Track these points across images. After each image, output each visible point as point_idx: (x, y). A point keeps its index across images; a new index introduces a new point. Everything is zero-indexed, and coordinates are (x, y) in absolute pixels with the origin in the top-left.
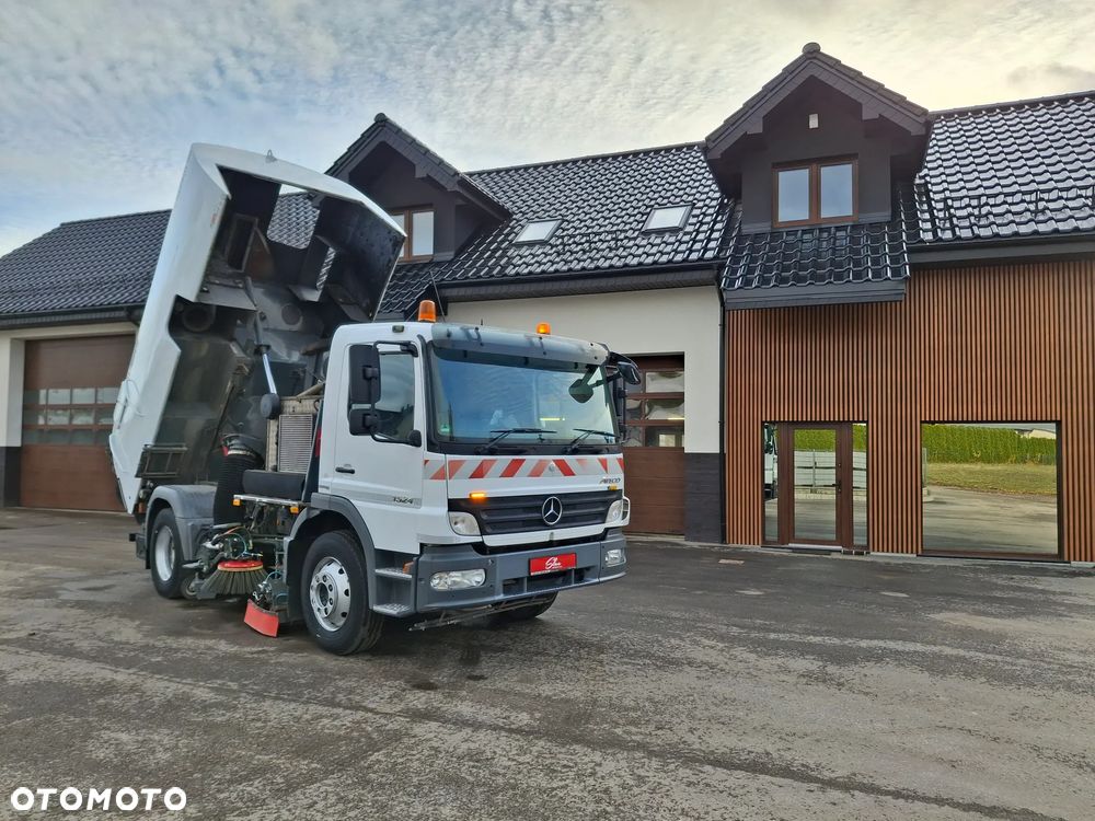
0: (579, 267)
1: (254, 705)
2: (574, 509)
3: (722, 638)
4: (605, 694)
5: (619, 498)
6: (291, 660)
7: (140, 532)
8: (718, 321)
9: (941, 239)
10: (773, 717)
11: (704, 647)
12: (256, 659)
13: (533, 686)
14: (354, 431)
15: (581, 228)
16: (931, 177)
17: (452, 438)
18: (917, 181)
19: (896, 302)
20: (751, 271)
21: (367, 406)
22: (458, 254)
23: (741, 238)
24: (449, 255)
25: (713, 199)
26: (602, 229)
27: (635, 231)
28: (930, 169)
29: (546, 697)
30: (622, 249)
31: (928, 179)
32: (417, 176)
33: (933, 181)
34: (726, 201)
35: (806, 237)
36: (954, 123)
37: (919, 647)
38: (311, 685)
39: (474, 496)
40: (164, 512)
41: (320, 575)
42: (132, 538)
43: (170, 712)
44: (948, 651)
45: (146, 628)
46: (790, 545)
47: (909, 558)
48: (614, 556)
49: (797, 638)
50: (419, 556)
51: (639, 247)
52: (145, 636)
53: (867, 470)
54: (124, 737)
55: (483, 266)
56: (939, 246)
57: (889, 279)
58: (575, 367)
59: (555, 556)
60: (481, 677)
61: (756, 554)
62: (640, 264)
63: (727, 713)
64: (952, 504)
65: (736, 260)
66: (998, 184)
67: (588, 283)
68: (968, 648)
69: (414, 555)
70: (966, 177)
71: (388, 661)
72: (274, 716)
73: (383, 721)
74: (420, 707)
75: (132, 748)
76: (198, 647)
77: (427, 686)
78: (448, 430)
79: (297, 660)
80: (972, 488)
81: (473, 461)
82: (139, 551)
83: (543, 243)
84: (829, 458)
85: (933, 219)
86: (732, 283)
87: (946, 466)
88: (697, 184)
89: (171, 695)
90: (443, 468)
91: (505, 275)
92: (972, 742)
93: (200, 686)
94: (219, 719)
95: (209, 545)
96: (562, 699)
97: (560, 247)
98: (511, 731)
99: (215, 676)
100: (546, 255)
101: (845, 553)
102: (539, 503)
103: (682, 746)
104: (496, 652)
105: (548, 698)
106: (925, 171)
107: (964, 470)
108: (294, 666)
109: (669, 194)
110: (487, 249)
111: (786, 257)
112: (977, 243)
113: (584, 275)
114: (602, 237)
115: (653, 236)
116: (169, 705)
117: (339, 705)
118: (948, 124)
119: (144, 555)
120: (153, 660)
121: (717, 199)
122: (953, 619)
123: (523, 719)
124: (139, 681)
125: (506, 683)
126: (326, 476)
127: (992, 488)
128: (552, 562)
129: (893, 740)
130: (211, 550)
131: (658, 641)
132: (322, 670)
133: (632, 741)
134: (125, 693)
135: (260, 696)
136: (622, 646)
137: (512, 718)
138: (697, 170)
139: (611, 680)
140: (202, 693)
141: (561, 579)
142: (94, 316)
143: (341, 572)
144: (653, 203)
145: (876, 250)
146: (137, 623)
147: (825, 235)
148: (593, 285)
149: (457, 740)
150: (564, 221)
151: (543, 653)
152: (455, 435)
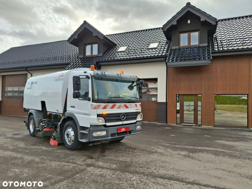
0: (132, 57)
1: (49, 163)
2: (128, 116)
3: (165, 146)
4: (135, 160)
5: (140, 114)
6: (60, 152)
7: (26, 120)
8: (166, 70)
9: (220, 50)
10: (176, 166)
11: (160, 149)
12: (52, 151)
13: (118, 158)
14: (74, 97)
15: (133, 48)
16: (218, 35)
17: (98, 99)
18: (214, 36)
19: (209, 65)
20: (173, 58)
21: (77, 91)
22: (103, 54)
23: (171, 50)
24: (101, 55)
25: (165, 41)
26: (138, 48)
27: (146, 48)
28: (217, 33)
29: (120, 161)
30: (142, 53)
31: (217, 36)
32: (94, 36)
33: (218, 36)
34: (168, 41)
35: (187, 50)
36: (223, 22)
37: (213, 149)
38: (64, 158)
39: (103, 113)
40: (32, 116)
41: (67, 131)
42: (25, 122)
43: (29, 164)
44: (219, 150)
45: (26, 143)
46: (183, 124)
47: (211, 127)
48: (138, 127)
49: (183, 146)
50: (90, 128)
51: (147, 52)
52: (26, 146)
53: (201, 106)
54: (17, 170)
55: (109, 57)
56: (219, 52)
57: (207, 60)
58: (129, 82)
59: (124, 128)
60: (105, 156)
61: (174, 126)
62: (147, 56)
63: (165, 165)
64: (222, 114)
65: (170, 55)
66: (234, 37)
67: (134, 61)
68: (224, 149)
69: (89, 128)
70: (226, 35)
71: (83, 152)
72: (54, 165)
73: (80, 167)
74: (89, 163)
75: (18, 173)
76: (38, 148)
77: (92, 158)
78: (97, 97)
79: (61, 152)
80: (227, 111)
81: (103, 105)
82: (26, 125)
83: (124, 52)
84: (192, 103)
85: (218, 45)
86: (169, 61)
87: (221, 105)
88: (161, 37)
89: (30, 160)
90: (96, 106)
91: (115, 59)
92: (225, 172)
93: (37, 158)
94: (40, 166)
95: (41, 124)
96: (124, 161)
97: (128, 53)
98: (111, 169)
99: (41, 155)
100: (124, 54)
101: (196, 126)
102: (120, 115)
103: (153, 173)
104: (109, 150)
105: (121, 161)
106: (216, 34)
107: (226, 106)
108: (60, 153)
109: (154, 40)
110: (110, 53)
111: (182, 55)
112: (228, 51)
113: (134, 59)
114: (138, 50)
115: (150, 50)
116: (29, 162)
117: (70, 163)
118: (222, 22)
119: (27, 126)
120: (27, 151)
121: (166, 41)
122: (221, 142)
123: (114, 166)
124: (22, 156)
125: (111, 157)
126: (68, 108)
127: (232, 110)
128: (123, 129)
129: (205, 172)
130: (42, 125)
131: (149, 147)
132: (67, 154)
133: (140, 172)
134: (19, 159)
135: (51, 160)
136: (140, 148)
137: (112, 166)
138: (161, 34)
139: (137, 157)
140: (37, 159)
141: (125, 133)
142: (18, 69)
143: (72, 131)
144: (150, 42)
145: (204, 53)
146: (24, 142)
147: (192, 49)
148: (136, 62)
149: (97, 171)
150: (129, 46)
151: (121, 150)
152: (99, 98)
